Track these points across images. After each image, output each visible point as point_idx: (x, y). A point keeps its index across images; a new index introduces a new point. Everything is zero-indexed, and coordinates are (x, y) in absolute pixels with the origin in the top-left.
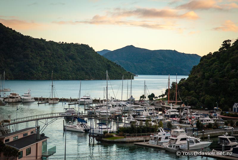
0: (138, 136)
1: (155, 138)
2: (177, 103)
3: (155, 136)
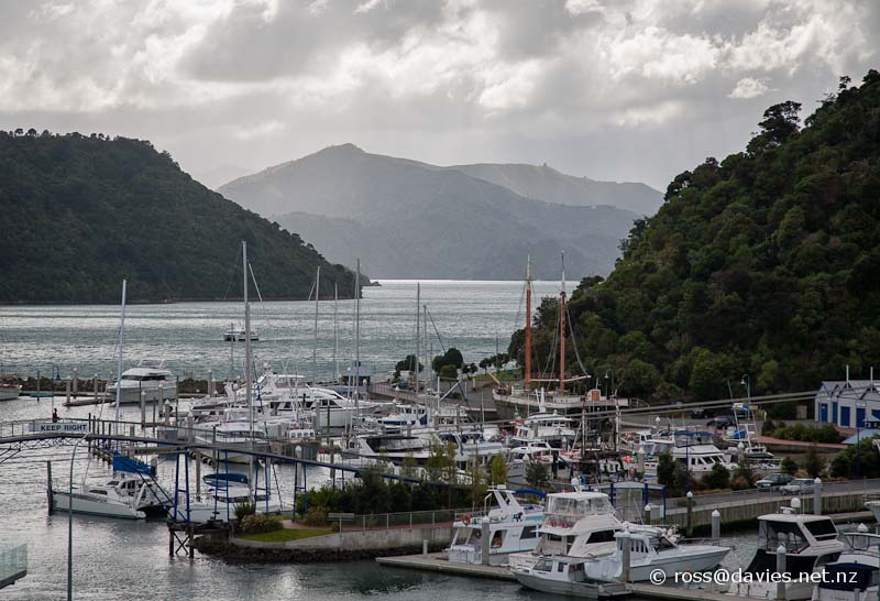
0: (396, 524)
1: (476, 533)
2: (567, 386)
3: (474, 526)
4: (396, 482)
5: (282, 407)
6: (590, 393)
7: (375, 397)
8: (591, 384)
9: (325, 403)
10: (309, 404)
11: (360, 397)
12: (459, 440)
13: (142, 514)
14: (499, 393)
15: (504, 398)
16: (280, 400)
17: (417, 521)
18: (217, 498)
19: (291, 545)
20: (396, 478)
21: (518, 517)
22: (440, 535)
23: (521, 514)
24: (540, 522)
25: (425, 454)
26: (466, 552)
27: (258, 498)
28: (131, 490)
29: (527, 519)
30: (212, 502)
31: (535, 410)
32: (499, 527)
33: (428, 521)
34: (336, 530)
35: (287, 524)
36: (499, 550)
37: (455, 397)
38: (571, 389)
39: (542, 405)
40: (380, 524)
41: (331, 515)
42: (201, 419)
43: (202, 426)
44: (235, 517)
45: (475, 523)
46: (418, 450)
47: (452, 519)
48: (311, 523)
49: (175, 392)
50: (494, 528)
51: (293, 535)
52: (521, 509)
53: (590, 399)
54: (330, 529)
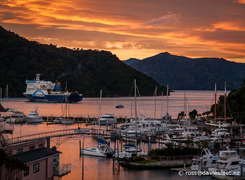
0: (176, 159)
4: (177, 147)
5: (146, 126)
6: (233, 123)
7: (172, 123)
8: (233, 120)
9: (158, 125)
10: (154, 125)
11: (168, 123)
12: (195, 135)
13: (106, 156)
14: (207, 122)
15: (209, 124)
16: (145, 124)
17: (183, 159)
18: (126, 151)
19: (147, 164)
20: (177, 146)
21: (211, 157)
22: (189, 162)
23: (212, 157)
24: (217, 159)
25: (185, 140)
26: (196, 167)
27: (138, 151)
28: (103, 149)
29: (214, 158)
30: (125, 152)
31: (217, 127)
32: (206, 160)
33: (186, 158)
34: (160, 160)
35: (146, 158)
36: (205, 167)
37: (195, 123)
38: (228, 121)
39: (220, 126)
40: (172, 159)
41: (158, 156)
42: (123, 129)
43: (123, 131)
44: (131, 157)
45: (199, 159)
46: (183, 138)
47: (192, 158)
48: (152, 158)
49: (116, 121)
50: (204, 160)
51: (148, 162)
52: (212, 155)
53: (233, 124)
54: (158, 160)
